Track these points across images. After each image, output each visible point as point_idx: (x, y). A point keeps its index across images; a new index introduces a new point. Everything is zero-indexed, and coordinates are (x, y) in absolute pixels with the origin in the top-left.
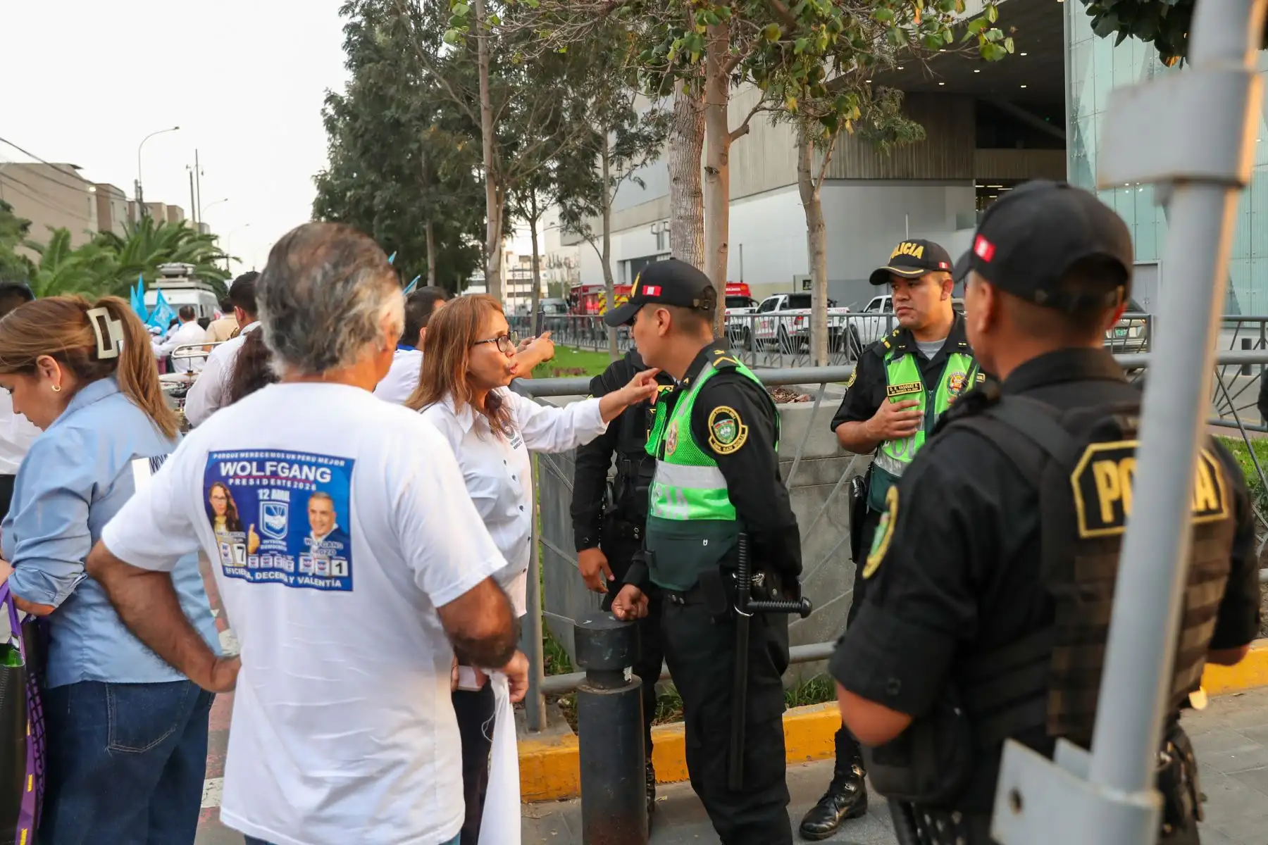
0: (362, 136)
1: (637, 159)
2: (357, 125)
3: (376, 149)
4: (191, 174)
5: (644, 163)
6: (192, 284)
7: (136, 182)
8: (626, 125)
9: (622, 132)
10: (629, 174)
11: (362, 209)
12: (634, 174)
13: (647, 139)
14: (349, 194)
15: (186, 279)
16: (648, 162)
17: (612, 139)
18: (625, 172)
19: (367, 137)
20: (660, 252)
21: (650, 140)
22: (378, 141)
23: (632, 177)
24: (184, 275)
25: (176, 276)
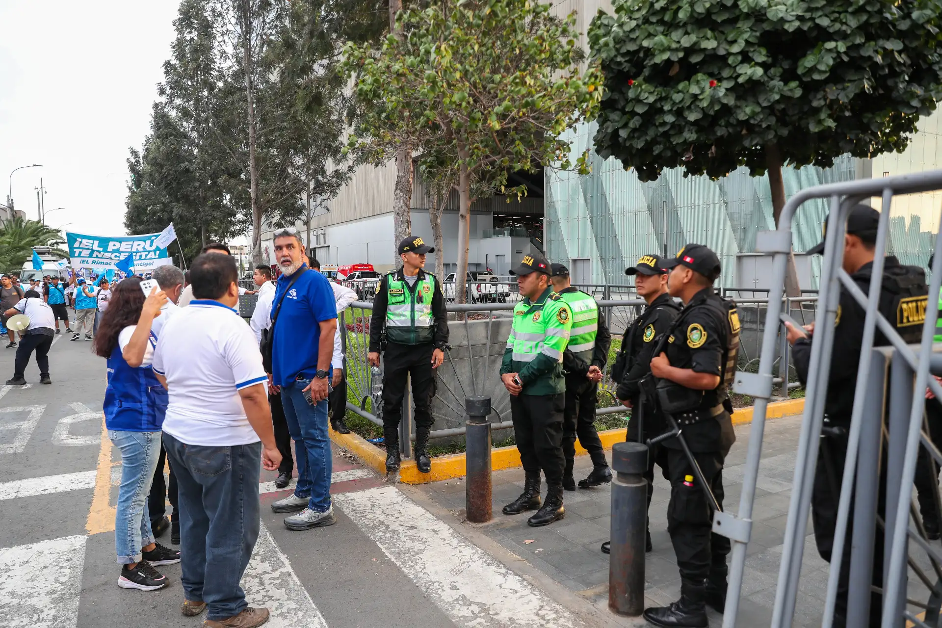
0: (166, 177)
1: (325, 196)
2: (164, 171)
3: (174, 185)
4: (38, 193)
5: (328, 198)
6: (54, 258)
7: (8, 196)
8: (320, 178)
9: (317, 181)
10: (321, 204)
11: (156, 218)
12: (323, 204)
13: (331, 185)
14: (149, 208)
15: (50, 256)
16: (331, 198)
17: (312, 185)
18: (318, 203)
19: (170, 178)
20: (319, 246)
21: (333, 186)
22: (175, 180)
23: (323, 206)
24: (49, 253)
25: (44, 253)
